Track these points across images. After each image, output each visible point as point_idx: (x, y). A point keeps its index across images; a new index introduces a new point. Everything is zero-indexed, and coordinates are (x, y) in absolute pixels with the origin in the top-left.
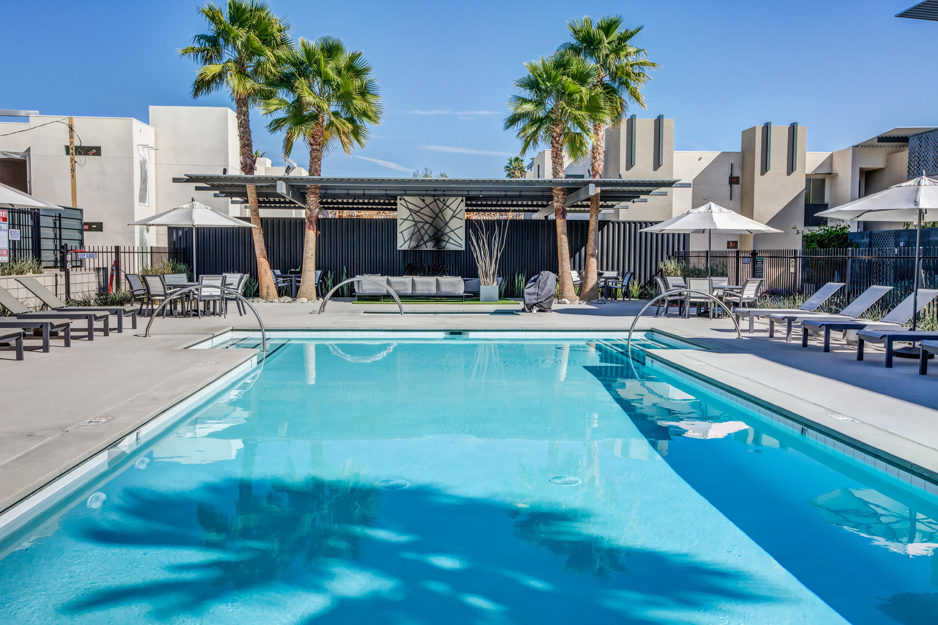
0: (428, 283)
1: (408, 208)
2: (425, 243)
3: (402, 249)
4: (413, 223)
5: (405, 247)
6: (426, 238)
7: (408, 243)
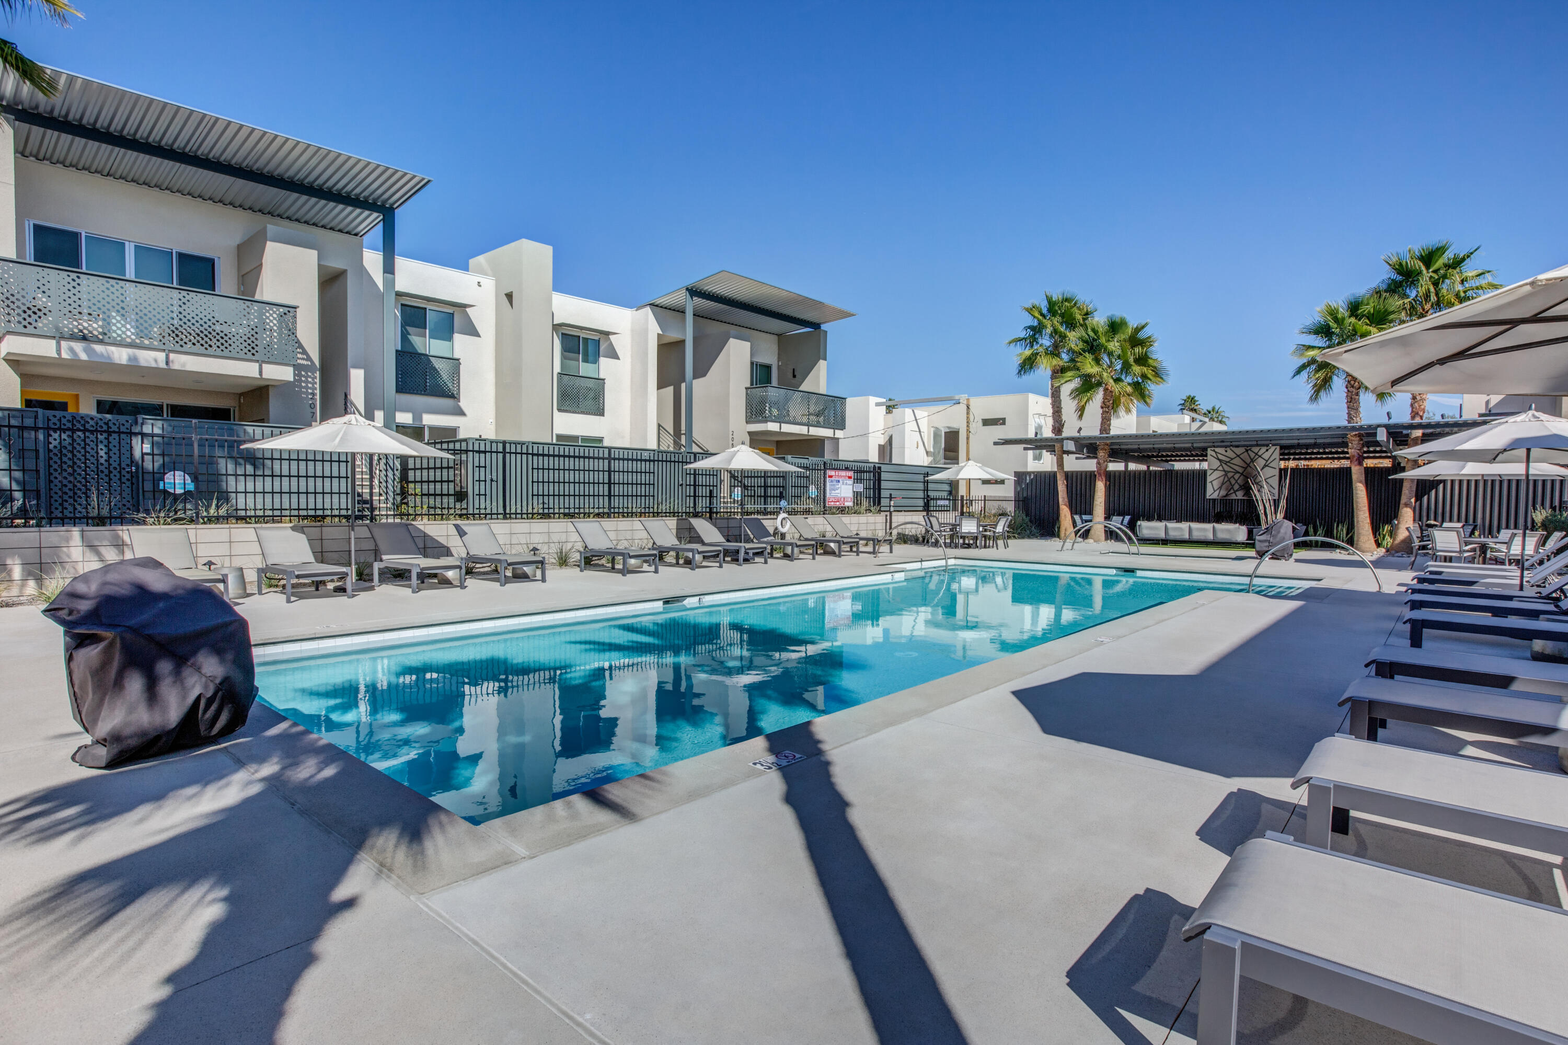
0: (1205, 530)
1: (1218, 459)
2: (1235, 492)
3: (1211, 497)
4: (1223, 473)
5: (1215, 496)
6: (1236, 487)
7: (1218, 492)
